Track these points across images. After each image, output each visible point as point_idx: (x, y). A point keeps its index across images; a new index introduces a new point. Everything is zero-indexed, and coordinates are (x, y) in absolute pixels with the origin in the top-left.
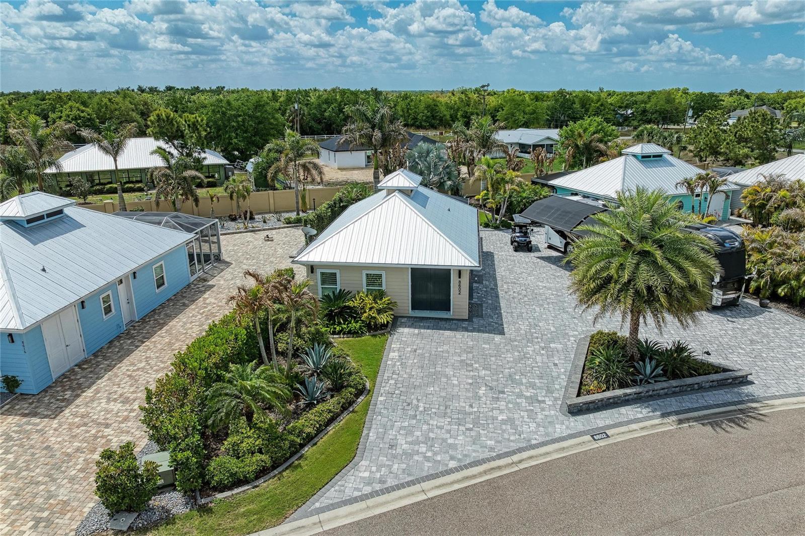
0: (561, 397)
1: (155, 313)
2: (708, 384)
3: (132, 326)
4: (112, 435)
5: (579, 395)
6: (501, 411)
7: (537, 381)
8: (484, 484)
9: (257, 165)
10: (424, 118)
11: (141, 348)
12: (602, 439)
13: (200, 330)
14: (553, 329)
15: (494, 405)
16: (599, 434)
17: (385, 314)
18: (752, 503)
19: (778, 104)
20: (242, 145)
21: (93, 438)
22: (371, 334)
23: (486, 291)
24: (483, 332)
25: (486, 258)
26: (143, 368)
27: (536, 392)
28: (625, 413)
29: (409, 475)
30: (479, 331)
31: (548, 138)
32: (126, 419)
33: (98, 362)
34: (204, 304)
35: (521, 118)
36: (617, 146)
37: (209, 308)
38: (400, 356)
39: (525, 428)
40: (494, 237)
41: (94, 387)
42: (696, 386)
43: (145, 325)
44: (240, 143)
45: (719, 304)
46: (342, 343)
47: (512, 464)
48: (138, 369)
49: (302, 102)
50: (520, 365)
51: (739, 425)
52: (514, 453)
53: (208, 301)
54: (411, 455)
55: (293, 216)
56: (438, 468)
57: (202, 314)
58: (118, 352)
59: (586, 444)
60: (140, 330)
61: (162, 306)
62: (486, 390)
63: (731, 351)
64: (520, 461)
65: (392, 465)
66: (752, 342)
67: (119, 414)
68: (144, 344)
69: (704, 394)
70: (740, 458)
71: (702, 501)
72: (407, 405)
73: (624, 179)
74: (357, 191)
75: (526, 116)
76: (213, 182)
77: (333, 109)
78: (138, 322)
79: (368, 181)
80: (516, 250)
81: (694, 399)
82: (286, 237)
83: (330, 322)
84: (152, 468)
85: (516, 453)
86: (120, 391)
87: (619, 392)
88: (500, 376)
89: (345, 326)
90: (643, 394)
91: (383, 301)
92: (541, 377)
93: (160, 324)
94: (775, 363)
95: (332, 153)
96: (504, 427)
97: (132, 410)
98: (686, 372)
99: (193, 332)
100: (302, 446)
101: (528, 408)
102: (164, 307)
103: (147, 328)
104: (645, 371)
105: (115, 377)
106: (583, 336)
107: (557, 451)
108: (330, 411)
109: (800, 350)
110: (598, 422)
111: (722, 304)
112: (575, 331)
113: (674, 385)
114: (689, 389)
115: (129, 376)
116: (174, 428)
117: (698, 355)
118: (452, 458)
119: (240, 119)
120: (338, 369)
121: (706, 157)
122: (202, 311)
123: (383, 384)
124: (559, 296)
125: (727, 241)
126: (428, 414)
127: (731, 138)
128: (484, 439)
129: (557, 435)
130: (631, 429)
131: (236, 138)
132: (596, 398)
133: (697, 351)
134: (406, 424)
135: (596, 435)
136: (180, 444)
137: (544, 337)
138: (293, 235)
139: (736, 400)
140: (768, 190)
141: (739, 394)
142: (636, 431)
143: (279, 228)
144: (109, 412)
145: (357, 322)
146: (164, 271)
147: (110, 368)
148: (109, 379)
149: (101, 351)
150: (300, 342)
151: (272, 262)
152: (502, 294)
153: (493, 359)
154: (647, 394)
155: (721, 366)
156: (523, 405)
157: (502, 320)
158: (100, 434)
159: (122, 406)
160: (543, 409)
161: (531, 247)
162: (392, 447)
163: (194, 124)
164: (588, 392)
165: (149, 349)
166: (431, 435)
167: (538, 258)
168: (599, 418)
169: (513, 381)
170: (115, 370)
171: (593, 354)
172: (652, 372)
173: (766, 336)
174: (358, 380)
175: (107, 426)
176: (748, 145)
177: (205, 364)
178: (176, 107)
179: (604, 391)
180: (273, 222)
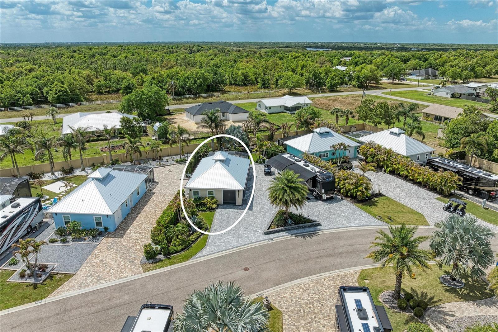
0: (264, 230)
1: (138, 204)
2: (307, 226)
3: (132, 209)
5: (268, 229)
6: (246, 234)
7: (258, 225)
9: (159, 127)
16: (271, 240)
17: (214, 205)
22: (210, 211)
27: (257, 228)
28: (280, 234)
29: (219, 250)
31: (299, 104)
32: (142, 238)
33: (127, 221)
37: (155, 202)
39: (251, 238)
40: (258, 168)
41: (129, 230)
42: (304, 226)
45: (325, 199)
46: (201, 214)
47: (246, 247)
48: (140, 224)
50: (255, 220)
51: (311, 237)
53: (154, 199)
54: (220, 245)
55: (179, 158)
56: (226, 248)
58: (132, 218)
59: (267, 242)
64: (248, 247)
65: (215, 248)
66: (330, 212)
68: (139, 216)
69: (305, 229)
73: (311, 144)
78: (134, 208)
80: (265, 175)
81: (301, 230)
82: (176, 169)
83: (197, 207)
84: (157, 250)
85: (247, 245)
87: (279, 228)
89: (202, 209)
90: (287, 229)
91: (214, 200)
92: (260, 224)
94: (332, 219)
95: (192, 116)
96: (246, 238)
98: (301, 223)
100: (191, 244)
101: (254, 233)
102: (140, 202)
103: (137, 210)
104: (288, 222)
105: (134, 226)
106: (277, 211)
107: (258, 244)
108: (198, 235)
109: (343, 214)
110: (272, 236)
113: (297, 226)
114: (301, 227)
115: (138, 226)
116: (160, 239)
117: (306, 216)
118: (230, 246)
119: (148, 99)
120: (200, 223)
122: (153, 203)
123: (213, 227)
126: (225, 235)
128: (240, 241)
129: (259, 240)
130: (280, 238)
132: (273, 230)
133: (305, 215)
134: (219, 238)
136: (162, 243)
137: (265, 211)
138: (180, 168)
139: (314, 230)
140: (368, 148)
141: (316, 229)
142: (282, 239)
143: (174, 165)
144: (136, 236)
145: (205, 207)
146: (139, 190)
147: (131, 224)
148: (132, 227)
149: (126, 218)
151: (173, 182)
152: (255, 195)
153: (247, 218)
155: (312, 220)
156: (252, 232)
160: (258, 233)
161: (271, 174)
162: (215, 244)
164: (271, 229)
165: (141, 217)
166: (226, 241)
167: (272, 178)
169: (251, 225)
170: (133, 224)
172: (290, 222)
173: (336, 210)
174: (206, 226)
175: (138, 240)
179: (276, 228)
180: (170, 162)
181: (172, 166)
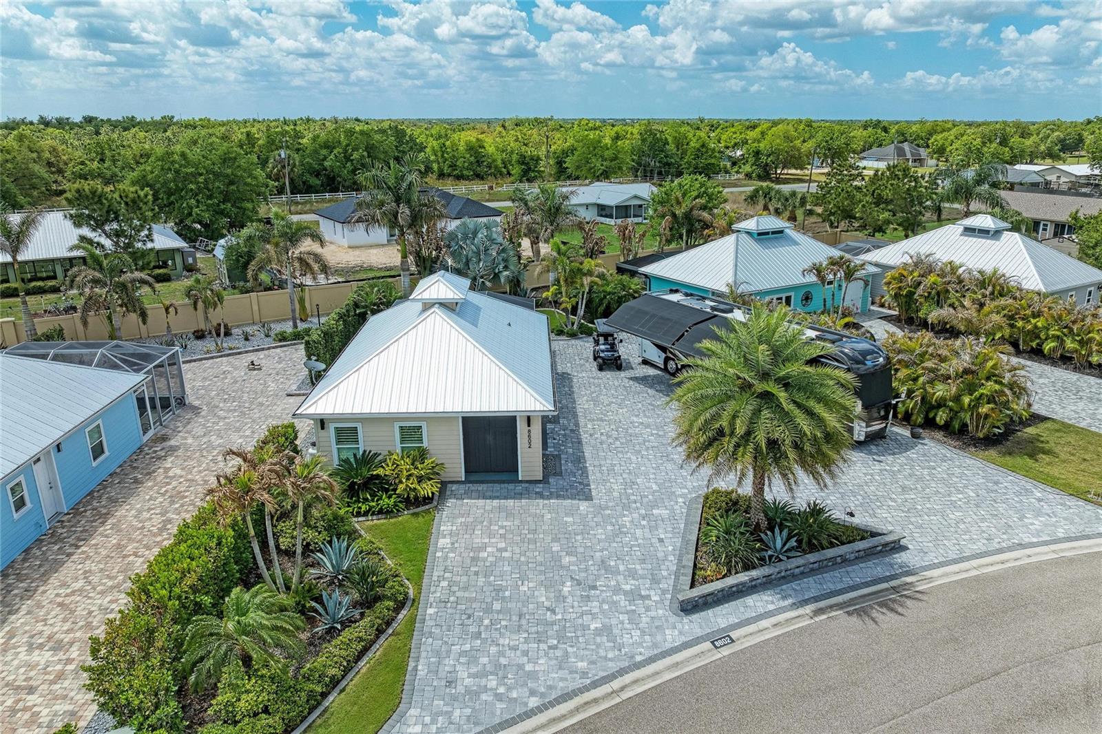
0: (671, 588)
1: (93, 498)
2: (853, 555)
3: (58, 522)
4: (40, 705)
5: (692, 586)
6: (594, 616)
7: (638, 567)
8: (576, 727)
9: (230, 249)
10: (466, 164)
11: (75, 557)
12: (725, 645)
13: (163, 521)
14: (655, 487)
15: (584, 608)
16: (720, 639)
17: (429, 483)
18: (912, 719)
19: (922, 139)
20: (207, 217)
21: (8, 713)
22: (411, 511)
23: (565, 435)
24: (564, 498)
25: (562, 383)
26: (81, 590)
27: (637, 583)
28: (752, 604)
29: (476, 724)
30: (558, 497)
31: (636, 197)
32: (60, 676)
33: (9, 585)
34: (167, 477)
35: (598, 165)
36: (725, 214)
37: (174, 483)
38: (453, 544)
39: (626, 638)
40: (570, 350)
42: (839, 559)
43: (78, 518)
44: (203, 214)
45: (862, 438)
47: (612, 693)
48: (73, 593)
49: (291, 146)
50: (615, 545)
51: (892, 610)
52: (613, 677)
53: (171, 474)
54: (477, 694)
55: (288, 328)
56: (514, 710)
57: (163, 495)
58: (40, 566)
60: (72, 526)
61: (103, 485)
62: (572, 586)
63: (879, 504)
64: (622, 689)
65: (452, 712)
66: (904, 489)
67: (49, 669)
68: (80, 551)
69: (849, 569)
70: (895, 657)
71: (852, 723)
72: (468, 619)
73: (736, 265)
74: (379, 290)
75: (605, 163)
76: (165, 274)
77: (336, 156)
78: (68, 514)
79: (392, 265)
80: (601, 369)
81: (837, 577)
82: (279, 363)
83: (351, 499)
85: (616, 677)
86: (48, 631)
87: (743, 577)
88: (590, 563)
89: (374, 504)
90: (773, 577)
91: (425, 464)
92: (643, 561)
93: (101, 515)
94: (932, 518)
95: (339, 226)
96: (598, 639)
97: (69, 661)
98: (825, 543)
99: (153, 526)
100: (324, 695)
101: (628, 608)
102: (105, 488)
103: (83, 522)
104: (774, 543)
105: (38, 608)
106: (694, 495)
107: (669, 668)
108: (361, 639)
109: (961, 496)
110: (719, 620)
111: (866, 437)
112: (683, 488)
113: (812, 561)
114: (830, 564)
115: (61, 605)
116: (138, 693)
117: (838, 515)
118: (533, 693)
119: (201, 179)
120: (369, 576)
121: (838, 223)
122: (164, 489)
123: (432, 589)
124: (660, 436)
125: (868, 357)
126: (496, 629)
127: (867, 198)
128: (573, 660)
129: (668, 646)
130: (761, 628)
131: (198, 207)
132: (715, 588)
134: (467, 647)
135: (717, 640)
136: (148, 717)
137: (645, 500)
138: (291, 359)
139: (888, 574)
140: (916, 274)
141: (891, 565)
142: (766, 630)
143: (269, 348)
144: (33, 666)
145: (390, 497)
146: (103, 435)
147: (29, 593)
148: (29, 613)
149: (12, 567)
150: (311, 534)
151: (261, 404)
152: (586, 438)
153: (579, 537)
154: (779, 575)
155: (868, 528)
156: (622, 604)
157: (587, 477)
158: (21, 705)
159: (53, 656)
160: (648, 609)
161: (621, 365)
162: (450, 683)
163: (134, 201)
164: (706, 580)
165: (88, 557)
166: (503, 661)
167: (631, 379)
168: (720, 615)
169: (608, 569)
170: (37, 597)
171: (708, 524)
172: (784, 545)
173: (920, 479)
174: (397, 587)
175: (31, 690)
176: (889, 207)
177: (177, 590)
178: (103, 154)
179: (724, 577)
180: (259, 340)
181: (261, 355)
